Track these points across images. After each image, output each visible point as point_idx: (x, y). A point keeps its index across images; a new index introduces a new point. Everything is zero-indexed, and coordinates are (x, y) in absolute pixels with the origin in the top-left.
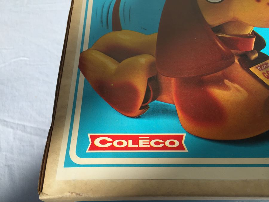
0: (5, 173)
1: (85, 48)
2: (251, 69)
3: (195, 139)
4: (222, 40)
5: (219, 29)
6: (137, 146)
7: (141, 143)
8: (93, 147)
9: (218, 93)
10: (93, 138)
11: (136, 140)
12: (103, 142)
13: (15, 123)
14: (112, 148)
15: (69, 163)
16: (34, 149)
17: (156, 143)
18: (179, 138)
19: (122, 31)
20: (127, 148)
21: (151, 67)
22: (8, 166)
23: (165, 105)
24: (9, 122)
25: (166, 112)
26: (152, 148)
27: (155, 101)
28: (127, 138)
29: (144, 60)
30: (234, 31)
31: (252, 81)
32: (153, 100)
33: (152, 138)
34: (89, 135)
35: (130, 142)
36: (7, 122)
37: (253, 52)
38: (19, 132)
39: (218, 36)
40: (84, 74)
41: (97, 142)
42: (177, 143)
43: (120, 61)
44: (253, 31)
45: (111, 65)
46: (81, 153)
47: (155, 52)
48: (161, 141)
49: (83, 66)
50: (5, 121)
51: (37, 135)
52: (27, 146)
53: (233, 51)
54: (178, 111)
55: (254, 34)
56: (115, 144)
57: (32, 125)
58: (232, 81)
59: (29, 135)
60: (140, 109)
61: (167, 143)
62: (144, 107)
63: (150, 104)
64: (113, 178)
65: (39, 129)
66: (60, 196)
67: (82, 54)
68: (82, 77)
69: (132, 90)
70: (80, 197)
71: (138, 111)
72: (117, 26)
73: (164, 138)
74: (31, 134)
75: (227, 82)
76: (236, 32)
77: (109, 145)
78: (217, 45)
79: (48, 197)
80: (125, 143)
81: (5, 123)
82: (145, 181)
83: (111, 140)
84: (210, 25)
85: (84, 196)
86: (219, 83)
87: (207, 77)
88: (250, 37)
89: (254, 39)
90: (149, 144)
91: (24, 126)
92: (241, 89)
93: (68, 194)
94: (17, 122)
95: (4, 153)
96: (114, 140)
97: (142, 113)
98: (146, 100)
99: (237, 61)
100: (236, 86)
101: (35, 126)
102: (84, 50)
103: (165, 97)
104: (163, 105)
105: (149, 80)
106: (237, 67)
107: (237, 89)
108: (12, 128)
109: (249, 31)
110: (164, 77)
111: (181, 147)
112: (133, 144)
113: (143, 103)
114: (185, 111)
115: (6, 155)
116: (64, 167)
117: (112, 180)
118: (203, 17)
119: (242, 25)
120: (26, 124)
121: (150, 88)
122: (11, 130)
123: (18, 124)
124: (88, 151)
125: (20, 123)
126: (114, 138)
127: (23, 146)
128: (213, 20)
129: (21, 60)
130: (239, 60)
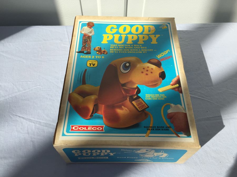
0: (31, 144)
1: (71, 92)
2: (133, 102)
3: (108, 127)
4: (124, 90)
5: (124, 85)
6: (87, 129)
7: (89, 129)
8: (72, 130)
9: (119, 111)
10: (72, 127)
11: (87, 127)
12: (75, 128)
13: (35, 121)
14: (79, 130)
15: (63, 135)
16: (45, 133)
17: (94, 129)
18: (102, 127)
19: (86, 85)
20: (84, 130)
21: (96, 100)
22: (32, 141)
23: (99, 115)
24: (32, 120)
25: (99, 118)
26: (92, 130)
27: (96, 114)
28: (84, 127)
29: (93, 97)
30: (130, 86)
31: (132, 106)
32: (95, 113)
33: (93, 127)
34: (71, 125)
35: (85, 128)
36: (31, 120)
37: (135, 95)
38: (37, 125)
39: (123, 88)
40: (70, 103)
41: (73, 128)
42: (101, 129)
43: (84, 97)
44: (137, 86)
45: (80, 99)
46: (68, 131)
47: (98, 94)
48: (96, 128)
49: (70, 100)
50: (30, 119)
51: (46, 126)
52: (41, 132)
53: (127, 94)
54: (103, 117)
55: (137, 87)
56: (80, 129)
57: (44, 122)
58: (125, 106)
59: (42, 127)
60: (90, 116)
61: (98, 129)
62: (91, 116)
63: (94, 115)
64: (79, 140)
65: (47, 124)
66: (60, 145)
67: (69, 94)
68: (69, 104)
69: (87, 109)
70: (67, 146)
71: (89, 117)
72: (84, 83)
73: (97, 127)
74: (43, 126)
75: (123, 107)
76: (130, 87)
77: (77, 129)
78: (122, 92)
79: (56, 145)
80: (83, 128)
81: (30, 120)
82: (88, 141)
83: (78, 127)
84: (121, 83)
85: (68, 145)
86: (120, 107)
87: (115, 105)
88: (135, 89)
89: (137, 90)
90: (92, 129)
91: (40, 122)
92: (127, 110)
93: (63, 145)
94: (36, 120)
95: (30, 135)
96: (79, 127)
97: (91, 118)
98: (92, 113)
99: (128, 99)
100: (126, 108)
101: (45, 122)
102: (70, 93)
103: (99, 112)
104: (98, 115)
105: (95, 105)
106: (128, 102)
107: (126, 110)
108: (34, 123)
109: (135, 86)
110: (100, 104)
111: (102, 130)
112: (86, 129)
113: (91, 114)
114: (106, 117)
115: (31, 136)
116: (62, 136)
117: (78, 140)
118: (119, 80)
119: (134, 83)
120: (41, 121)
121: (95, 108)
122: (33, 124)
123: (37, 121)
124: (70, 131)
125: (37, 120)
126: (80, 127)
127: (39, 132)
128: (122, 81)
129: (38, 88)
130: (129, 98)
